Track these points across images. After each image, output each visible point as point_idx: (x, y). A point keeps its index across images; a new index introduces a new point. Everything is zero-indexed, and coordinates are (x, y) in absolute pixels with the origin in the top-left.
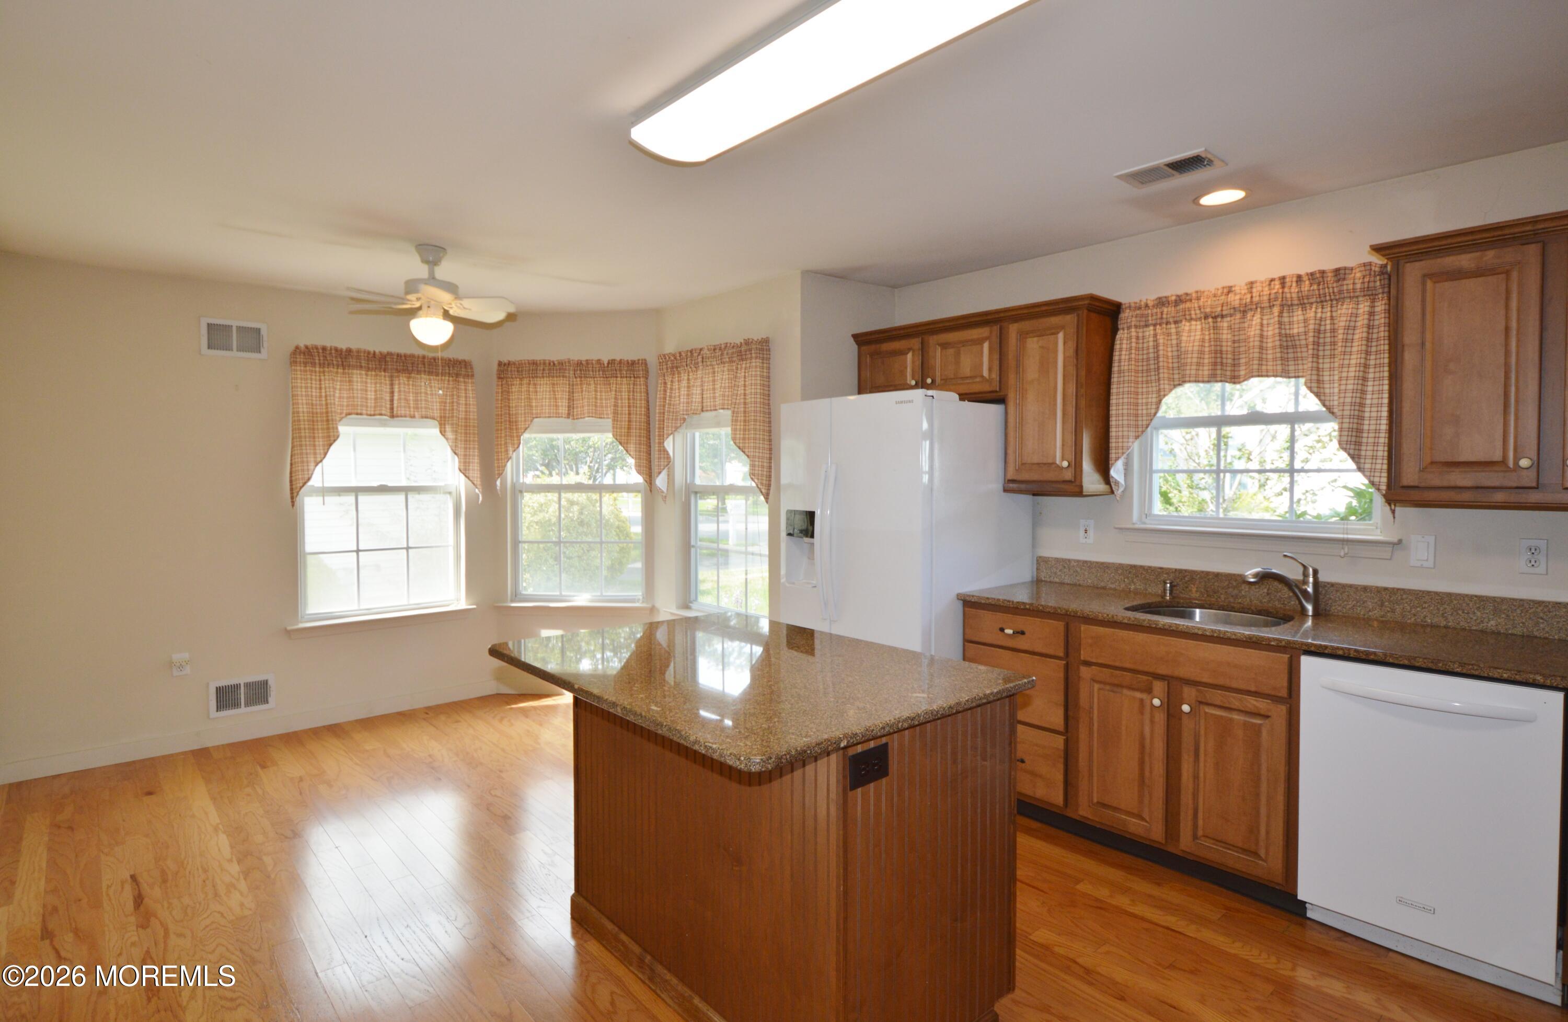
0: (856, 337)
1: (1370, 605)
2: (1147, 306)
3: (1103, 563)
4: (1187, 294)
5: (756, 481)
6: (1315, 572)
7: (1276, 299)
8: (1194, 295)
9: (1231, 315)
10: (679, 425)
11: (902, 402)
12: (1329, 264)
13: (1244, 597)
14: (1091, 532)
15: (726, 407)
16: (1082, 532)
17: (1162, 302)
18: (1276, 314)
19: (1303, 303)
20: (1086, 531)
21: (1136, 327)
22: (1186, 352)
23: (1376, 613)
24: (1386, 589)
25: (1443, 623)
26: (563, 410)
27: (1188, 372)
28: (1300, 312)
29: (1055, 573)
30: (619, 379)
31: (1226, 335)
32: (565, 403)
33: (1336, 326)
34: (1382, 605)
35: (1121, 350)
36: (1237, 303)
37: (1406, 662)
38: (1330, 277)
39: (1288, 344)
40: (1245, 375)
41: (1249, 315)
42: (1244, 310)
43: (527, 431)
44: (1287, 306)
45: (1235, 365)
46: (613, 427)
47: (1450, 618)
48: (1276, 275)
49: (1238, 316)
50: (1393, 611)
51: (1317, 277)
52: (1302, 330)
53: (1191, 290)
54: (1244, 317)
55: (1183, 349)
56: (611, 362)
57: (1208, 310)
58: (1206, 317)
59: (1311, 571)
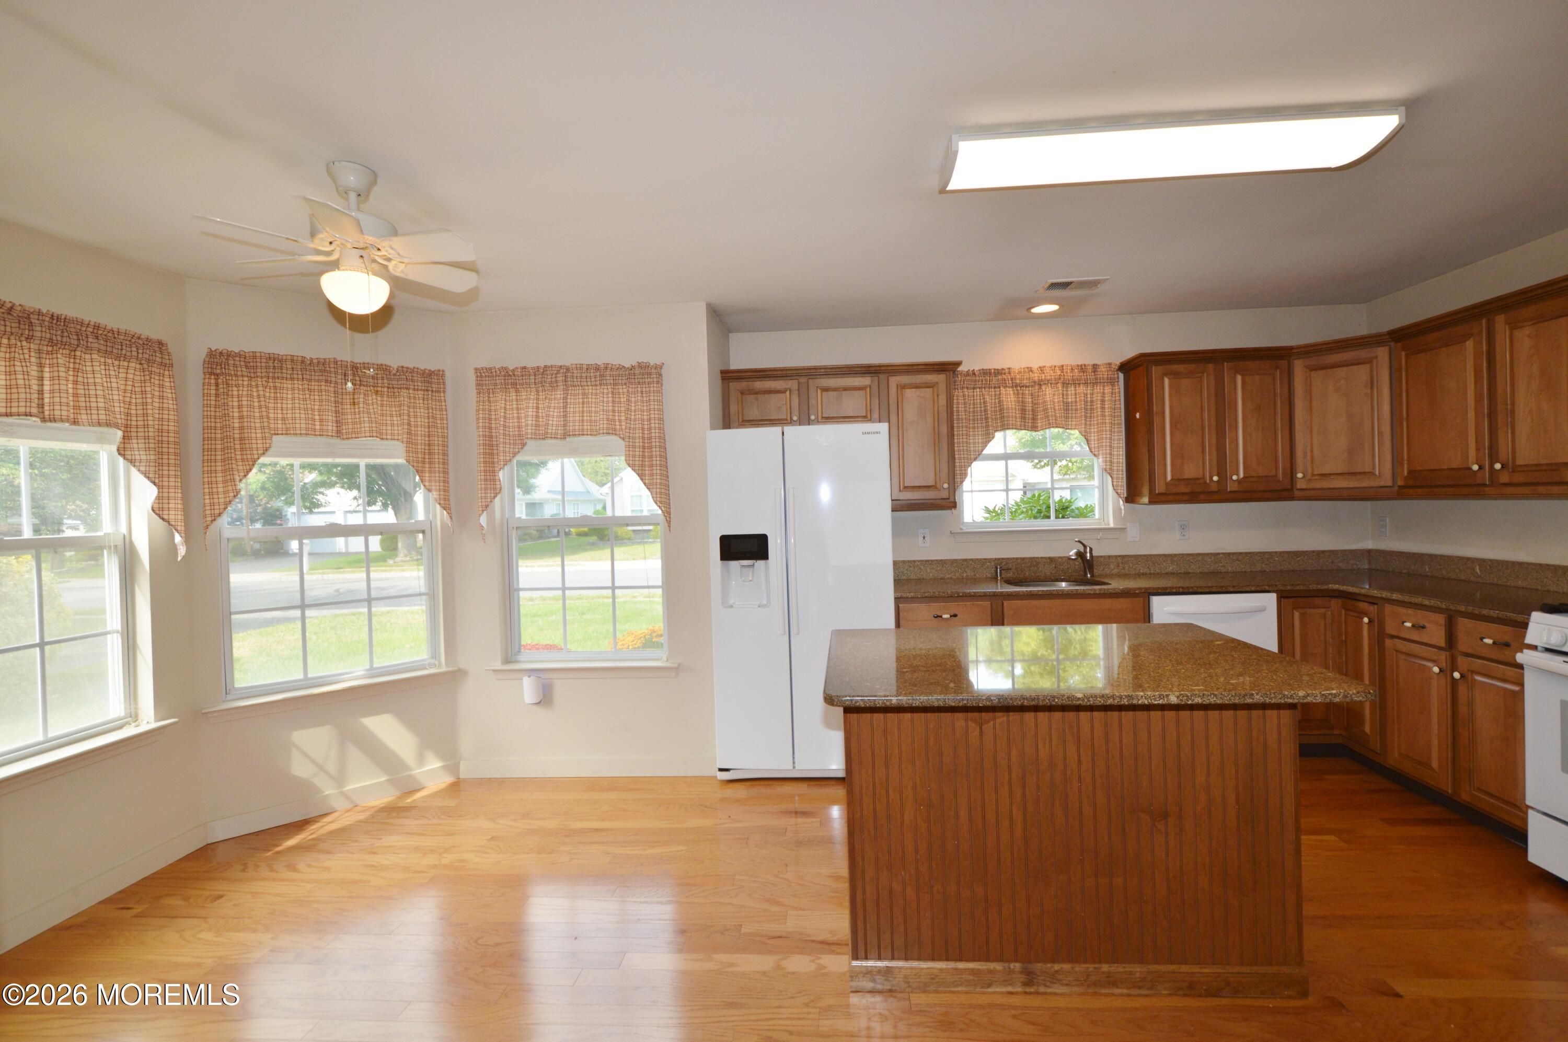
0: (722, 372)
1: (1112, 566)
2: (974, 374)
3: (941, 560)
4: (1003, 369)
5: (663, 508)
6: (1091, 550)
7: (1060, 379)
8: (1007, 371)
9: (1032, 386)
10: (517, 450)
11: (869, 433)
12: (1089, 361)
13: (1041, 571)
14: (927, 538)
15: (610, 432)
16: (921, 539)
17: (986, 372)
18: (1060, 388)
19: (1076, 383)
20: (924, 537)
21: (967, 388)
22: (1008, 409)
23: (1116, 571)
24: (1120, 556)
25: (1149, 572)
26: (331, 427)
27: (1011, 422)
28: (1073, 389)
29: (903, 573)
30: (411, 391)
31: (1029, 399)
32: (331, 417)
33: (1094, 399)
34: (1118, 566)
35: (958, 403)
36: (1036, 379)
37: (1207, 590)
38: (1090, 369)
39: (1067, 407)
40: (1042, 426)
41: (1043, 387)
42: (1040, 383)
43: (268, 453)
44: (1066, 384)
45: (1034, 419)
46: (407, 451)
47: (1152, 569)
48: (1058, 363)
49: (1037, 387)
50: (1124, 568)
51: (1082, 368)
52: (1074, 400)
53: (1005, 366)
54: (1040, 388)
55: (1005, 407)
56: (402, 370)
57: (1018, 382)
58: (1016, 386)
59: (1088, 550)
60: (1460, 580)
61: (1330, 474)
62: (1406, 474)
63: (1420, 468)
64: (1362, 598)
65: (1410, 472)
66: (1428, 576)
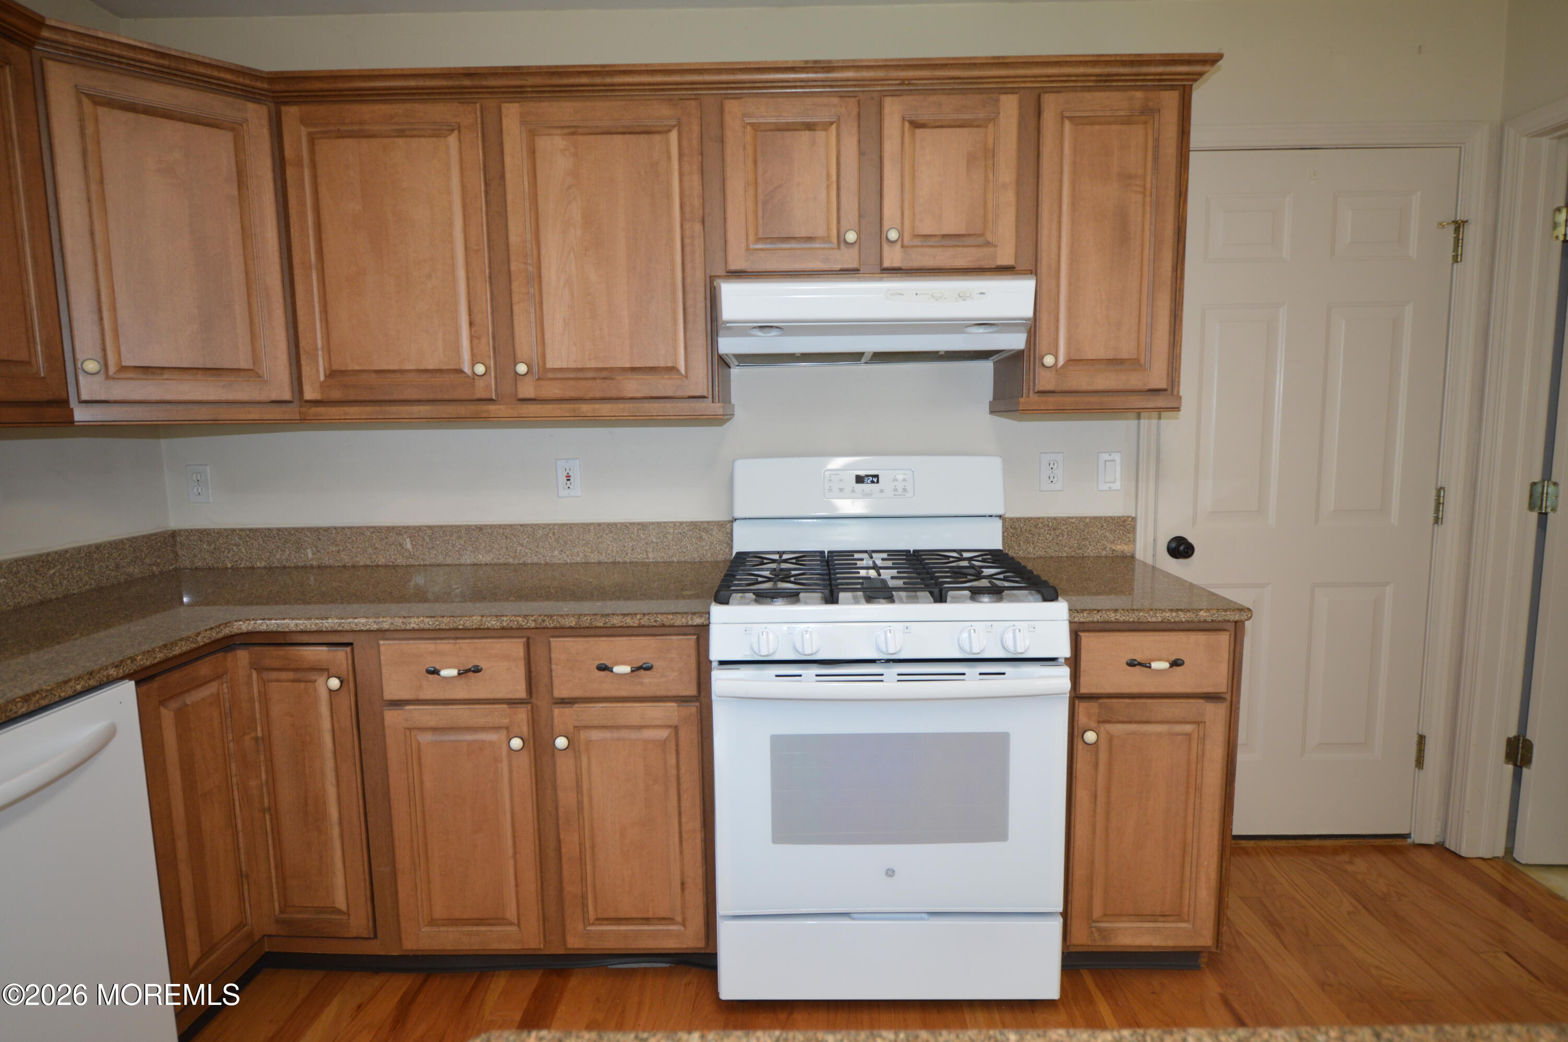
60: (378, 566)
61: (163, 368)
62: (322, 378)
63: (357, 368)
64: (305, 639)
65: (332, 374)
66: (312, 567)
